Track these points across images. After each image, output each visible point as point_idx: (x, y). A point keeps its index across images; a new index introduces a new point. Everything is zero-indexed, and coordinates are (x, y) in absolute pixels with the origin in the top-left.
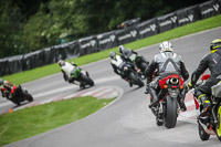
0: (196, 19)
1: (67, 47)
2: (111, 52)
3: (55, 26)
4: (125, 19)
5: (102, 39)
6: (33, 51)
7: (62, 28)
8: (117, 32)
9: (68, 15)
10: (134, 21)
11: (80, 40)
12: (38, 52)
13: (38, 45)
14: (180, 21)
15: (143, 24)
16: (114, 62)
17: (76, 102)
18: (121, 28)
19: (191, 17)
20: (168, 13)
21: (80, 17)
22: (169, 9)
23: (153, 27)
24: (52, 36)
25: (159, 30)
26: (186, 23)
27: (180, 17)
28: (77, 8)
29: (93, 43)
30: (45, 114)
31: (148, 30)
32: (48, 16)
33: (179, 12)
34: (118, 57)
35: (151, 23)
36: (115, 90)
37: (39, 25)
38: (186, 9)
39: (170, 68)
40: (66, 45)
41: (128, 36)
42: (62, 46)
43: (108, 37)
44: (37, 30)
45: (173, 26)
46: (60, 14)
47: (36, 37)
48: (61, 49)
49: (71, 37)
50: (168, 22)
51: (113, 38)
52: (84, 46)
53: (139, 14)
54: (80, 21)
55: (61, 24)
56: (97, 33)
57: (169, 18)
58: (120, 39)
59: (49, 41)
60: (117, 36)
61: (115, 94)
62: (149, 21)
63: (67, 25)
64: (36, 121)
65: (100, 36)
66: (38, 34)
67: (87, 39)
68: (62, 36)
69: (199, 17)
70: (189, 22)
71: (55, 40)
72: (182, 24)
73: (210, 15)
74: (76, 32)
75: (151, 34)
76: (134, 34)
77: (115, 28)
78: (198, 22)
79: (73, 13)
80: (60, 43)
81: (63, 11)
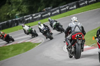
0: (77, 8)
1: (19, 20)
2: (39, 22)
3: (14, 10)
4: (45, 7)
5: (35, 16)
6: (3, 21)
7: (17, 11)
8: (42, 13)
9: (19, 5)
10: (49, 8)
11: (25, 17)
12: (5, 22)
13: (5, 19)
14: (70, 8)
15: (53, 9)
16: (40, 27)
17: (23, 45)
18: (43, 11)
19: (75, 7)
20: (65, 5)
21: (25, 6)
22: (65, 3)
23: (58, 11)
24: (12, 15)
25: (61, 12)
26: (73, 9)
27: (70, 6)
28: (23, 2)
29: (31, 18)
30: (9, 50)
31: (56, 12)
32: (10, 5)
33: (69, 4)
34: (42, 25)
35: (57, 9)
36: (41, 39)
37: (6, 10)
38: (73, 3)
39: (77, 30)
40: (18, 19)
41: (46, 15)
42: (17, 19)
43: (37, 15)
44: (5, 12)
45: (67, 10)
46: (16, 5)
47: (5, 15)
48: (16, 21)
49: (21, 15)
50: (65, 9)
51: (40, 16)
52: (26, 19)
53: (51, 5)
54: (25, 8)
55: (16, 9)
56: (33, 13)
57: (65, 7)
58: (43, 16)
59: (11, 17)
60: (42, 15)
61: (40, 41)
62: (56, 8)
63: (19, 10)
64: (5, 53)
65: (34, 15)
66: (5, 14)
67: (28, 16)
68: (17, 15)
69: (78, 6)
70: (74, 9)
71: (13, 16)
72: (71, 10)
73: (83, 5)
74: (23, 13)
75: (57, 14)
76: (49, 14)
77: (41, 11)
78: (78, 9)
79: (22, 5)
80: (16, 18)
81: (17, 3)
